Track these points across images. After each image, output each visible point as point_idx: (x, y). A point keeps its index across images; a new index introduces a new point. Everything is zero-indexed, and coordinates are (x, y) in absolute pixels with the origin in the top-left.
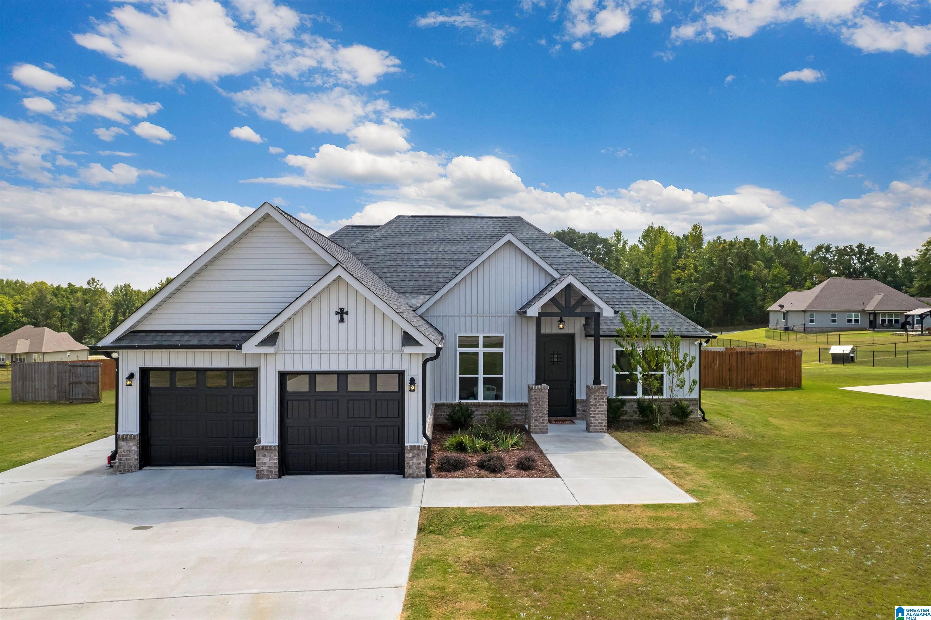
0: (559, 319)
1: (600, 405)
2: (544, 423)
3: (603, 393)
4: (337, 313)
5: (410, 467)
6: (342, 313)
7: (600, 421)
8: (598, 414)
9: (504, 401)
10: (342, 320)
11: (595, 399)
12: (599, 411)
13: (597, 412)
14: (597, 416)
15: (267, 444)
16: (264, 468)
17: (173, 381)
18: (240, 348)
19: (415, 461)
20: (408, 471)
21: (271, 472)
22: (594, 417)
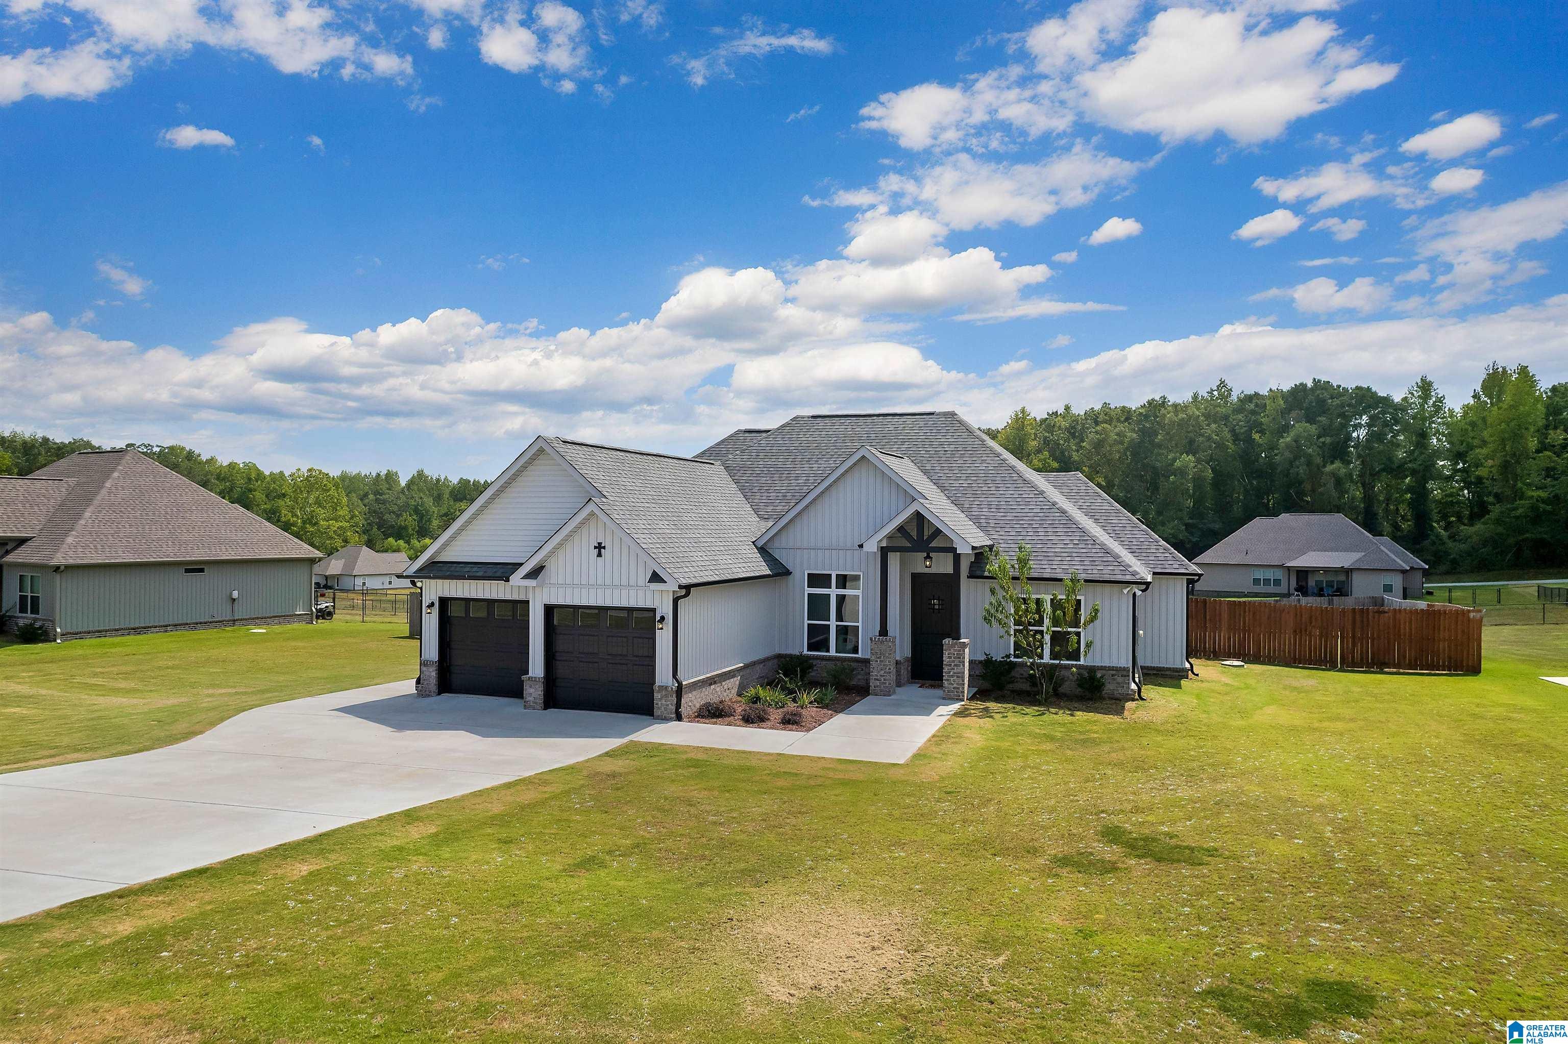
0: (925, 554)
1: (955, 665)
2: (885, 683)
3: (960, 651)
4: (595, 548)
5: (658, 708)
6: (600, 547)
7: (955, 685)
8: (952, 676)
9: (860, 655)
10: (599, 555)
11: (950, 657)
12: (955, 673)
13: (951, 673)
14: (952, 679)
15: (534, 676)
16: (530, 698)
17: (467, 611)
18: (508, 580)
19: (663, 702)
20: (657, 712)
21: (536, 703)
22: (948, 680)
